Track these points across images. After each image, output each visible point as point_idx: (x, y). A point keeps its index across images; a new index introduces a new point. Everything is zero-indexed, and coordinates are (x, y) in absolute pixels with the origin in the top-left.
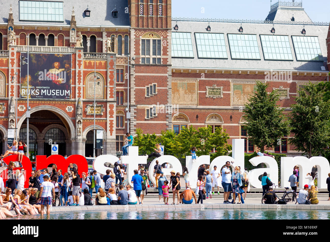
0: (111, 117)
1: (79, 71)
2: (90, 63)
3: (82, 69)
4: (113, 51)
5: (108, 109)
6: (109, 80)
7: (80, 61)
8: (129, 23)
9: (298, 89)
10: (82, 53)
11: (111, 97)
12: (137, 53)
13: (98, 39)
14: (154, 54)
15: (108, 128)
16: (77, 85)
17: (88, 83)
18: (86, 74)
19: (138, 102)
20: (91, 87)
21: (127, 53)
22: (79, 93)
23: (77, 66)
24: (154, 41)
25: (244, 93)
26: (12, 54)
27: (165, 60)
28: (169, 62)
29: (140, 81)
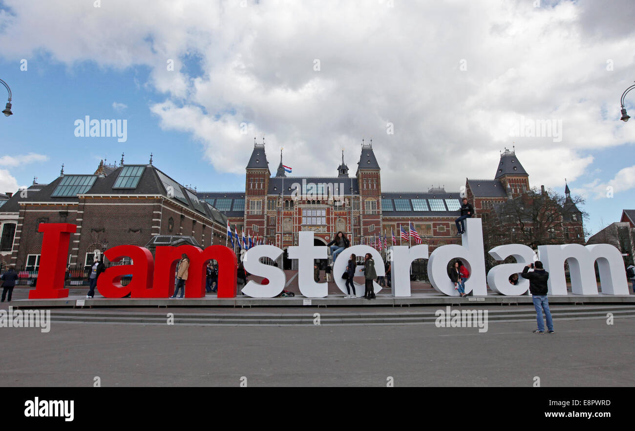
1: (332, 218)
2: (340, 213)
3: (333, 216)
4: (350, 206)
6: (348, 222)
7: (332, 212)
8: (358, 193)
9: (450, 227)
10: (333, 208)
11: (350, 231)
12: (363, 209)
14: (373, 209)
16: (331, 225)
17: (337, 224)
18: (335, 219)
19: (365, 234)
21: (359, 209)
22: (332, 229)
23: (331, 215)
24: (372, 202)
25: (421, 229)
26: (296, 209)
27: (379, 212)
28: (381, 213)
29: (365, 223)
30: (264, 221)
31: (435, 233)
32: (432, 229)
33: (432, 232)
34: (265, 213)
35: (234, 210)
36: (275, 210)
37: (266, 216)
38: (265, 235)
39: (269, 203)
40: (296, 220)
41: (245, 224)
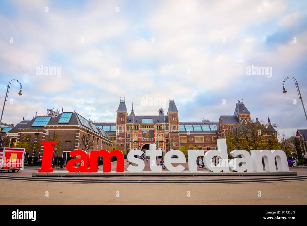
0: (164, 145)
2: (160, 132)
3: (157, 133)
4: (164, 128)
5: (164, 143)
6: (163, 136)
7: (156, 131)
8: (168, 123)
10: (156, 129)
11: (164, 140)
12: (171, 130)
13: (161, 127)
14: (175, 130)
15: (164, 148)
16: (155, 137)
18: (157, 134)
19: (171, 142)
20: (159, 138)
21: (168, 130)
22: (156, 139)
23: (155, 133)
24: (175, 127)
25: (198, 139)
26: (139, 130)
27: (178, 131)
28: (179, 132)
29: (172, 137)
30: (125, 136)
31: (205, 141)
32: (204, 139)
33: (204, 141)
34: (126, 132)
35: (111, 131)
36: (130, 131)
37: (126, 134)
38: (125, 142)
39: (127, 127)
40: (139, 135)
41: (116, 137)
